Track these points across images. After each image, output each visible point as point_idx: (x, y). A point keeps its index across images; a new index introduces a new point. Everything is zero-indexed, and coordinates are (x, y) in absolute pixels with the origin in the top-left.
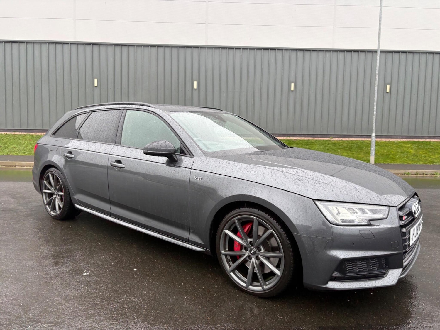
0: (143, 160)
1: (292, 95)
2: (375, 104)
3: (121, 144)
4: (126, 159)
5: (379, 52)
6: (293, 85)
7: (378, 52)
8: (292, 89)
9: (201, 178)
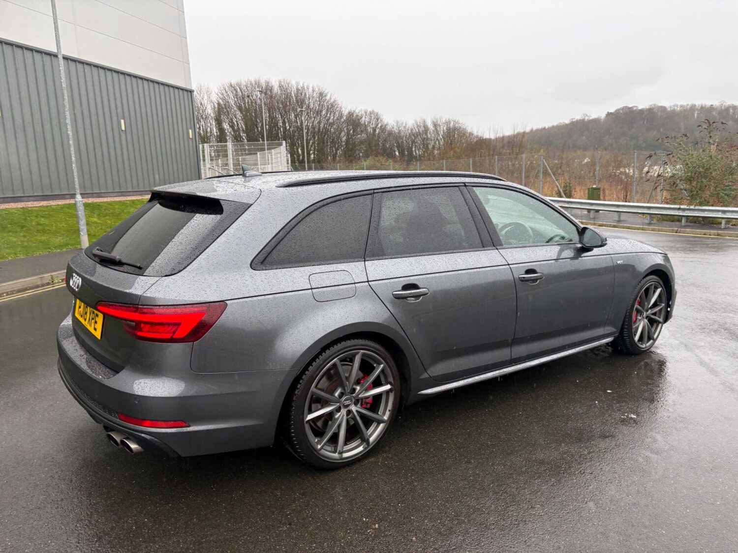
2: (71, 142)
9: (622, 261)
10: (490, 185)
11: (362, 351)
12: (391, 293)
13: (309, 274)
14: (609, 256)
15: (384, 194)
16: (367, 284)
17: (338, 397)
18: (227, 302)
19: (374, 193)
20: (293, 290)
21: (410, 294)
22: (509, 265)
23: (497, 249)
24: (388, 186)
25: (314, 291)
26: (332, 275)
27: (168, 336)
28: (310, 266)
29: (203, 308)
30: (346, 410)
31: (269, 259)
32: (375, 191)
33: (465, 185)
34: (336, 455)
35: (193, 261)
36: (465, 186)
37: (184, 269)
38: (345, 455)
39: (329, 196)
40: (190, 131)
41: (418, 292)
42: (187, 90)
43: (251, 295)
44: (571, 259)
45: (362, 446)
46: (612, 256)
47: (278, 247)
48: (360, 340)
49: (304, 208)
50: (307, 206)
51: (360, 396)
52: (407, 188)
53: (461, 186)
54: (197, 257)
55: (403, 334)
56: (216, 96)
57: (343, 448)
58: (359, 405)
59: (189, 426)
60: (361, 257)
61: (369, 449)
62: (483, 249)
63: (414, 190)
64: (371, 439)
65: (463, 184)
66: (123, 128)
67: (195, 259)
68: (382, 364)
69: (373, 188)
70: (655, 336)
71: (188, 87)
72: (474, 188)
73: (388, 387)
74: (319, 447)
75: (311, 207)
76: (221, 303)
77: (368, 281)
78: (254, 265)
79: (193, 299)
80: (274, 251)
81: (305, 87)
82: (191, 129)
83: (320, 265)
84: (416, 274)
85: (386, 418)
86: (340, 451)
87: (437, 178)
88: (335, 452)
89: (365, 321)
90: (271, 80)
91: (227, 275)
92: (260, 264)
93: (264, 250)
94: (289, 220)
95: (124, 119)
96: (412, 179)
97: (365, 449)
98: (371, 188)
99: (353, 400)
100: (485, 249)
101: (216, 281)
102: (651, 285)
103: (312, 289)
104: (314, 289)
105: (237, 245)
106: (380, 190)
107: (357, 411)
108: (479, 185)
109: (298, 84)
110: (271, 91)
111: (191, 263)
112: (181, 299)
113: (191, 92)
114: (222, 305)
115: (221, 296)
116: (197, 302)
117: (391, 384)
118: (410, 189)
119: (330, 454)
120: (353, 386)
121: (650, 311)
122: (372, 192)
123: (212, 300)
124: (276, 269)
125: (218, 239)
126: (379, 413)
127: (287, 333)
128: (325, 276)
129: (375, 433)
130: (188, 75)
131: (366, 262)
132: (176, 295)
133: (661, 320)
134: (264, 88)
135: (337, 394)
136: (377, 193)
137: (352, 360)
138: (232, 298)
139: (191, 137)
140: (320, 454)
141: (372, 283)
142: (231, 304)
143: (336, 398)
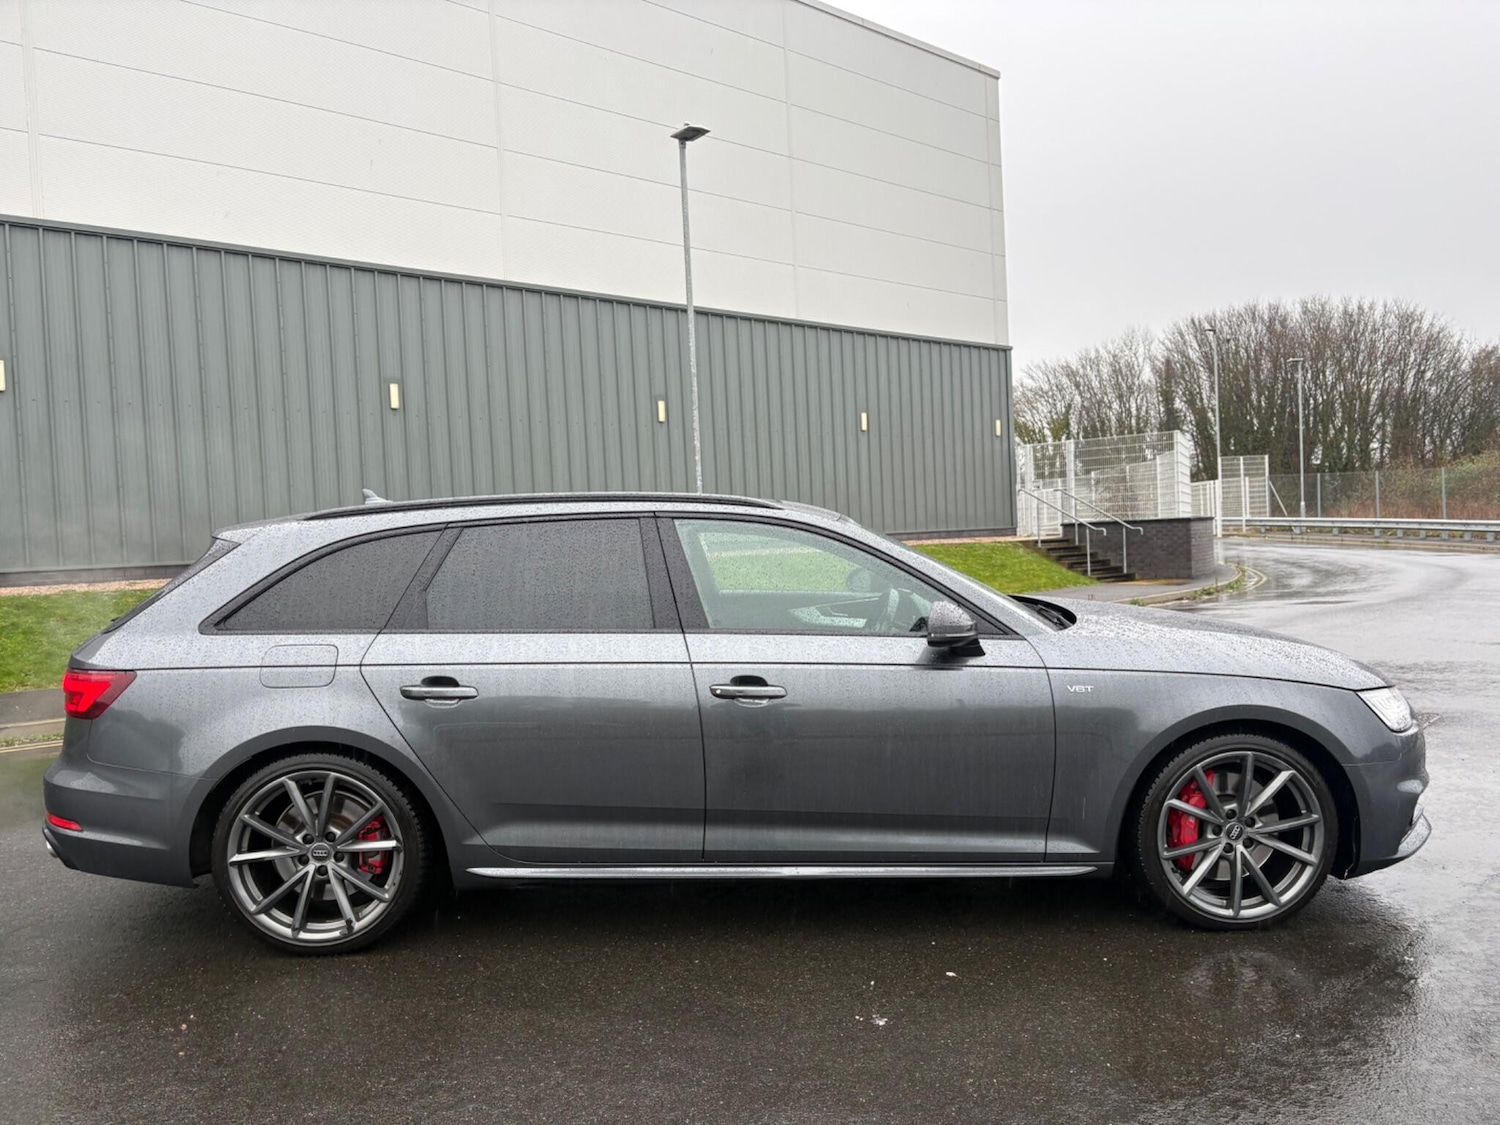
0: (857, 664)
1: (394, 425)
2: (698, 458)
3: (708, 627)
4: (783, 670)
5: (691, 314)
6: (394, 389)
7: (689, 312)
8: (395, 403)
10: (717, 516)
11: (333, 774)
12: (401, 687)
13: (273, 645)
14: (1043, 671)
15: (466, 530)
16: (357, 668)
17: (301, 841)
18: (139, 673)
19: (445, 528)
20: (236, 665)
22: (691, 663)
23: (683, 633)
25: (266, 669)
26: (305, 650)
29: (114, 677)
30: (317, 864)
31: (231, 620)
32: (450, 525)
33: (655, 515)
34: (289, 932)
36: (656, 517)
38: (303, 936)
40: (998, 423)
41: (448, 692)
42: (997, 349)
45: (340, 931)
46: (1047, 671)
47: (248, 604)
48: (332, 756)
51: (339, 848)
53: (644, 517)
56: (1161, 346)
57: (302, 925)
59: (81, 831)
60: (377, 628)
61: (348, 939)
62: (654, 630)
63: (531, 525)
64: (357, 926)
65: (652, 514)
66: (864, 427)
68: (377, 802)
71: (1002, 343)
72: (677, 522)
73: (395, 843)
74: (254, 908)
76: (132, 672)
78: (203, 626)
81: (1366, 308)
82: (1000, 418)
84: (462, 662)
85: (389, 896)
86: (295, 926)
88: (287, 926)
90: (1283, 301)
91: (161, 638)
92: (213, 626)
95: (867, 412)
96: (540, 505)
97: (344, 936)
99: (332, 852)
101: (143, 643)
102: (1242, 758)
104: (265, 666)
105: (193, 599)
106: (460, 524)
107: (335, 872)
108: (689, 514)
109: (1346, 303)
110: (1283, 323)
113: (1006, 350)
114: (129, 675)
117: (398, 839)
119: (279, 925)
120: (326, 826)
121: (1258, 825)
122: (447, 526)
123: (121, 667)
126: (384, 887)
128: (293, 650)
129: (367, 918)
130: (1001, 318)
131: (380, 636)
133: (1312, 858)
134: (1266, 317)
135: (298, 838)
137: (320, 785)
138: (148, 667)
139: (998, 433)
140: (255, 920)
141: (368, 668)
142: (142, 675)
143: (299, 843)
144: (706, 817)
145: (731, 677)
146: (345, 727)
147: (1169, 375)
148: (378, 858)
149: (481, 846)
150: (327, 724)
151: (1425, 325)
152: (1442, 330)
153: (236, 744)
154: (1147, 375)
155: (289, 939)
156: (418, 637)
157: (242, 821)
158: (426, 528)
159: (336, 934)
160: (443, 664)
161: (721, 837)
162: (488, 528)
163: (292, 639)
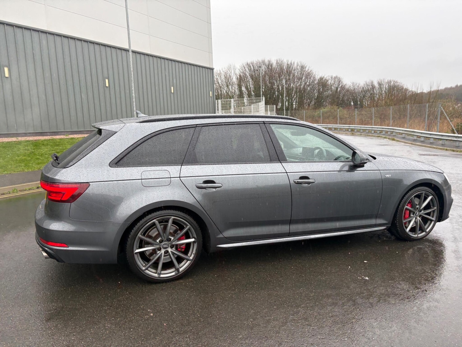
3: (287, 161)
6: (6, 69)
8: (7, 75)
9: (390, 175)
10: (284, 123)
11: (173, 217)
12: (195, 185)
13: (142, 171)
14: (379, 171)
15: (203, 127)
16: (179, 178)
17: (159, 242)
18: (90, 183)
19: (196, 127)
20: (130, 179)
21: (207, 186)
22: (287, 173)
23: (281, 163)
24: (207, 123)
25: (143, 180)
26: (157, 172)
27: (59, 199)
28: (145, 166)
29: (78, 186)
30: (165, 250)
31: (121, 162)
32: (197, 126)
33: (264, 123)
34: (156, 275)
35: (79, 161)
37: (73, 165)
38: (162, 276)
39: (165, 128)
40: (211, 92)
41: (213, 185)
42: (210, 69)
43: (104, 181)
44: (347, 171)
45: (174, 272)
46: (381, 171)
47: (127, 156)
48: (173, 211)
49: (148, 134)
50: (150, 133)
51: (173, 243)
52: (221, 124)
53: (261, 123)
54: (81, 159)
55: (202, 210)
56: (239, 71)
57: (161, 272)
58: (174, 249)
59: (68, 247)
60: (180, 164)
61: (178, 275)
62: (270, 162)
63: (225, 126)
64: (181, 270)
66: (172, 92)
67: (80, 160)
68: (188, 226)
69: (197, 124)
70: (428, 230)
71: (211, 67)
72: (271, 125)
73: (193, 240)
74: (144, 268)
75: (152, 134)
76: (87, 183)
77: (180, 177)
78: (111, 165)
79: (72, 181)
80: (125, 158)
81: (292, 63)
82: (211, 91)
83: (151, 166)
84: (215, 175)
85: (191, 258)
86: (158, 273)
87: (244, 118)
88: (156, 273)
89: (174, 200)
91: (95, 169)
92: (115, 164)
93: (118, 157)
94: (137, 141)
95: (173, 86)
96: (226, 119)
97: (176, 274)
98: (195, 124)
99: (170, 245)
100: (272, 162)
101: (87, 172)
102: (422, 193)
103: (141, 179)
104: (143, 179)
105: (103, 153)
106: (201, 125)
107: (171, 251)
108: (275, 123)
109: (288, 61)
110: (271, 66)
111: (78, 162)
112: (66, 180)
113: (212, 69)
115: (88, 179)
116: (74, 182)
117: (195, 238)
118: (222, 125)
119: (151, 273)
120: (168, 236)
121: (422, 211)
122: (196, 126)
123: (82, 182)
124: (124, 167)
125: (94, 150)
126: (188, 255)
127: (123, 202)
128: (152, 173)
129: (184, 266)
130: (211, 60)
131: (182, 166)
132: (65, 178)
133: (434, 219)
134: (267, 64)
135: (158, 241)
136: (199, 126)
137: (167, 221)
138: (94, 181)
139: (211, 96)
140: (144, 272)
141: (182, 178)
142: (92, 185)
143: (158, 243)
144: (290, 222)
145: (299, 177)
146: (178, 200)
147: (241, 79)
148: (184, 246)
149: (222, 238)
150: (172, 199)
151: (307, 69)
152: (311, 71)
153: (137, 209)
154: (235, 80)
155: (157, 278)
156: (197, 166)
157: (139, 238)
158: (189, 126)
159: (173, 274)
160: (209, 176)
161: (295, 228)
162: (211, 127)
163: (149, 168)
